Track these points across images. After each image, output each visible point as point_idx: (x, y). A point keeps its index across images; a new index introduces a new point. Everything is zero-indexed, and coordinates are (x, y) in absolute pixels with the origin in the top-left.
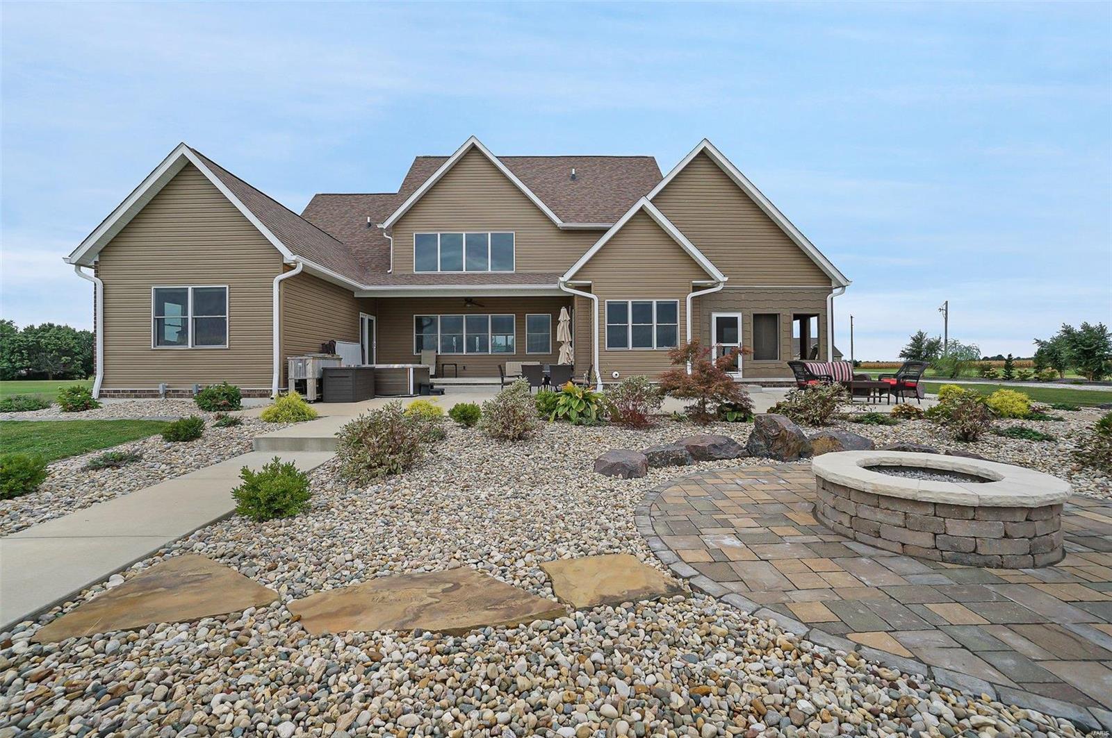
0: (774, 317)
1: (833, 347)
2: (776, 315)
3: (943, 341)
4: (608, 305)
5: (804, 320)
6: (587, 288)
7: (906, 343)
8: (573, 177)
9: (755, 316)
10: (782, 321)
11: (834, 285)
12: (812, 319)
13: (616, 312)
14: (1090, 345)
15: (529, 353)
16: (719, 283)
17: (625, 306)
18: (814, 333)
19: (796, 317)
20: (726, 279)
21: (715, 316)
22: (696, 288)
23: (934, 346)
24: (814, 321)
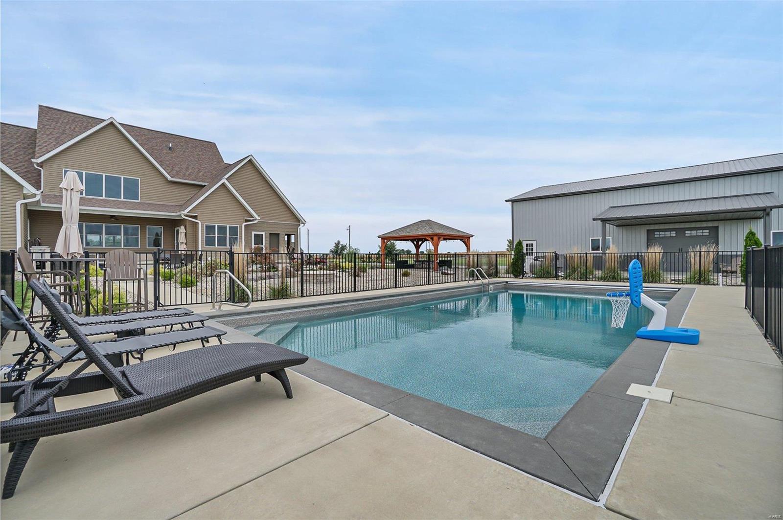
0: (278, 235)
1: (300, 248)
2: (278, 234)
3: (348, 245)
4: (206, 226)
5: (289, 236)
6: (195, 217)
7: (332, 246)
8: (170, 148)
9: (270, 234)
10: (281, 237)
11: (301, 223)
12: (292, 236)
13: (210, 229)
14: (391, 249)
15: (149, 248)
16: (256, 219)
17: (214, 227)
18: (293, 240)
19: (286, 235)
20: (259, 218)
21: (253, 233)
22: (247, 221)
23: (344, 248)
24: (293, 237)
